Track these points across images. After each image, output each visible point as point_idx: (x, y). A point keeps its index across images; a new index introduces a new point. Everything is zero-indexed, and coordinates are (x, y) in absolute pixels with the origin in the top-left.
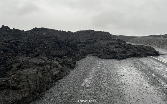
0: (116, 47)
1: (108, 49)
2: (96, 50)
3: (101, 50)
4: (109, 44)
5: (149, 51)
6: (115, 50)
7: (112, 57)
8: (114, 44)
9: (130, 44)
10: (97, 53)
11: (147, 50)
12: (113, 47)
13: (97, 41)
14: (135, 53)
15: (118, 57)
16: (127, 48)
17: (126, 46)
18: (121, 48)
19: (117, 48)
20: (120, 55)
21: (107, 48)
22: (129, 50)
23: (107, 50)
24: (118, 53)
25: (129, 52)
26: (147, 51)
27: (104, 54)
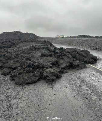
0: (43, 55)
1: (30, 60)
2: (9, 62)
3: (17, 61)
4: (32, 50)
5: (86, 57)
6: (41, 61)
7: (37, 78)
8: (40, 49)
9: (62, 49)
10: (10, 67)
11: (84, 56)
12: (38, 54)
13: (17, 44)
14: (71, 63)
15: (47, 76)
16: (60, 56)
17: (58, 52)
18: (50, 56)
19: (45, 56)
20: (50, 73)
21: (28, 59)
22: (63, 59)
23: (27, 63)
24: (47, 68)
25: (62, 61)
26: (84, 58)
27: (21, 73)
